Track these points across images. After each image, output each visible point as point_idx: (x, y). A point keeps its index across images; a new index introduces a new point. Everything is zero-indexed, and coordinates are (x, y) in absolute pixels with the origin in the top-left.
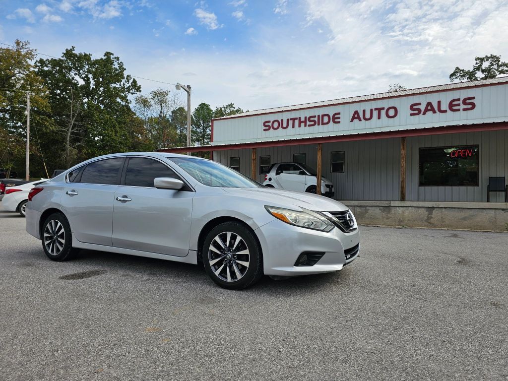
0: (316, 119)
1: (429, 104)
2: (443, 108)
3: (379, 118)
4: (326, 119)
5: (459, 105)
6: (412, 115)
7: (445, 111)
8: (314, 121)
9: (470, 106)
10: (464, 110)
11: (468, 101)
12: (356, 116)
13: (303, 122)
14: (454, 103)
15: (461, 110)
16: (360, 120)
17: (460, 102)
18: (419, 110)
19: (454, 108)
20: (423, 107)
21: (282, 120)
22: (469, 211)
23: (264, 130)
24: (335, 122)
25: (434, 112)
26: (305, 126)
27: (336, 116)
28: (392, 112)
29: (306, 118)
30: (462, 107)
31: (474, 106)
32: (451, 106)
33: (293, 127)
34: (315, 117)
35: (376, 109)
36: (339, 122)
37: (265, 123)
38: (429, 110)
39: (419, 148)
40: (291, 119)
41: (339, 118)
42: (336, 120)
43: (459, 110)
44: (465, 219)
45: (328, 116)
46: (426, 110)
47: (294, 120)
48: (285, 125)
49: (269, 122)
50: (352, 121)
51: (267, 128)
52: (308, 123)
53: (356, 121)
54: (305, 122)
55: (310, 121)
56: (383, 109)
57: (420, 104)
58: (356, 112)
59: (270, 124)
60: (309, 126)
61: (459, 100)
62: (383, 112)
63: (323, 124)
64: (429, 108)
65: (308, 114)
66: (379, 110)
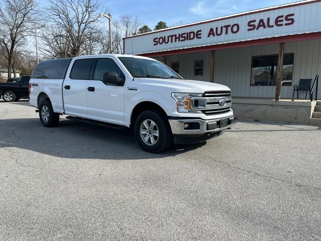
0: (186, 35)
1: (261, 21)
2: (271, 24)
3: (226, 33)
4: (192, 35)
5: (282, 21)
6: (249, 30)
7: (272, 26)
8: (184, 37)
9: (290, 22)
10: (286, 24)
11: (289, 18)
12: (211, 33)
13: (177, 38)
14: (279, 19)
15: (284, 25)
16: (214, 36)
17: (283, 18)
18: (254, 26)
19: (279, 23)
20: (256, 24)
21: (165, 37)
22: (249, 106)
23: (154, 45)
24: (198, 38)
25: (265, 27)
26: (179, 41)
27: (199, 33)
28: (235, 29)
29: (179, 35)
30: (285, 22)
31: (293, 21)
32: (277, 21)
33: (172, 42)
34: (185, 34)
35: (224, 27)
36: (200, 38)
37: (155, 39)
38: (261, 26)
39: (253, 57)
40: (170, 36)
41: (200, 34)
42: (199, 36)
43: (282, 25)
44: (246, 112)
45: (193, 32)
46: (259, 26)
47: (172, 36)
48: (166, 41)
49: (157, 38)
50: (209, 36)
51: (156, 43)
52: (181, 39)
53: (211, 36)
54: (179, 38)
55: (182, 37)
56: (229, 26)
57: (255, 21)
58: (212, 30)
59: (157, 40)
60: (182, 41)
61: (282, 16)
62: (229, 28)
63: (190, 39)
64: (261, 24)
65: (181, 31)
66: (227, 27)
